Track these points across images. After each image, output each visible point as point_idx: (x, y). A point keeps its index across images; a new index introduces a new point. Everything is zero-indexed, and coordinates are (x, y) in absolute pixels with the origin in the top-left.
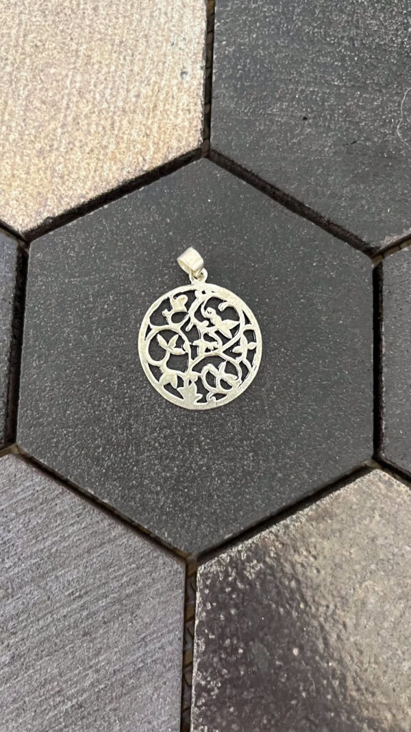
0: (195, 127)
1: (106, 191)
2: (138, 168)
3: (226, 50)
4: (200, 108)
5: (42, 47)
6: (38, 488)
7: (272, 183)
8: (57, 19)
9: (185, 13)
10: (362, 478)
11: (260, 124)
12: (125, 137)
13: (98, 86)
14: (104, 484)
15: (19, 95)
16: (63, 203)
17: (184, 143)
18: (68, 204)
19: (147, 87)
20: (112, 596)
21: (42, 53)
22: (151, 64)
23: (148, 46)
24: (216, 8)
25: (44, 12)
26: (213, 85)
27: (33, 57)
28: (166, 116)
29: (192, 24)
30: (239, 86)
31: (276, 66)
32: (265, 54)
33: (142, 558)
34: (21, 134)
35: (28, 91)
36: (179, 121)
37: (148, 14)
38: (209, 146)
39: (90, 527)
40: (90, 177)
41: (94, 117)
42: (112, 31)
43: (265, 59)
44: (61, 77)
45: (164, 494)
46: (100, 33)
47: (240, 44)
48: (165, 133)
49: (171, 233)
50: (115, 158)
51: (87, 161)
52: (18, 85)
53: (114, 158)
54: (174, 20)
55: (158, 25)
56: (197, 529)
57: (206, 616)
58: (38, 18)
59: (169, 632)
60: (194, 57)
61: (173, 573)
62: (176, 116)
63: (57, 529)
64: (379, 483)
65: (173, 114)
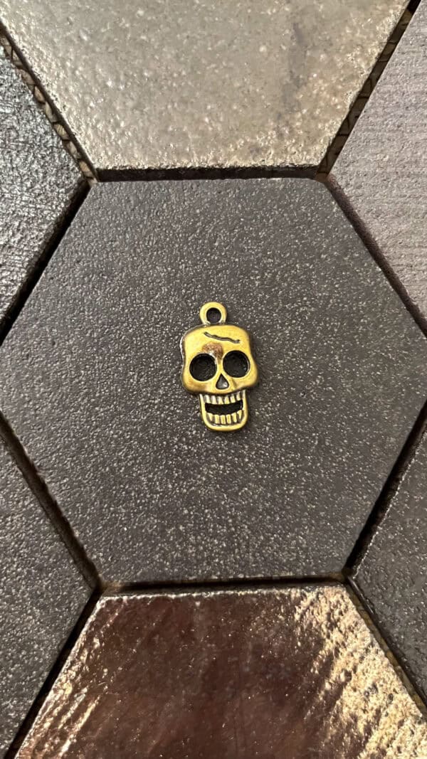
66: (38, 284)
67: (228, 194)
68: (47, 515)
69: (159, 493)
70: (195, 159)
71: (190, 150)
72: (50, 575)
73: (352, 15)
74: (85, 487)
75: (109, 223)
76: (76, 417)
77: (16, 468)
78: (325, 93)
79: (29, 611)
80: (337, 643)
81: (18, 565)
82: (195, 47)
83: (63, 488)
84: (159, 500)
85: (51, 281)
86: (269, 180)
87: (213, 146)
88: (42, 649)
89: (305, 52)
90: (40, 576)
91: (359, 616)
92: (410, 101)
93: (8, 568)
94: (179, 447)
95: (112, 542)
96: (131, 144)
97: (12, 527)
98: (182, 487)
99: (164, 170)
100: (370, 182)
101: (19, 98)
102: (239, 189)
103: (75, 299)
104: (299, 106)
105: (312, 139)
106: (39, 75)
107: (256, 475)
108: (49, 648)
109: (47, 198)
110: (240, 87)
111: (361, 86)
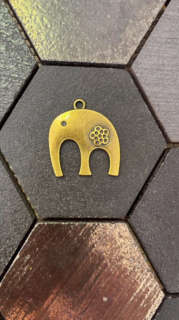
10: (50, 60)
18: (103, 225)
64: (45, 54)
66: (18, 103)
67: (92, 73)
68: (18, 191)
69: (60, 185)
70: (80, 58)
71: (78, 55)
72: (18, 213)
73: (143, 5)
74: (33, 182)
75: (46, 82)
76: (30, 155)
77: (7, 173)
78: (131, 36)
79: (10, 226)
80: (122, 243)
81: (7, 209)
82: (82, 13)
83: (25, 182)
84: (60, 188)
85: (23, 103)
86: (107, 69)
87: (87, 54)
88: (14, 240)
89: (125, 19)
90: (15, 214)
91: (130, 233)
92: (163, 41)
93: (3, 210)
94: (69, 169)
95: (42, 202)
96: (55, 51)
97: (5, 195)
98: (69, 183)
99: (68, 62)
100: (145, 72)
101: (13, 29)
102: (96, 72)
103: (32, 110)
104: (121, 40)
105: (125, 54)
106: (21, 20)
107: (96, 181)
108: (17, 240)
109: (22, 70)
110: (99, 31)
111: (145, 34)
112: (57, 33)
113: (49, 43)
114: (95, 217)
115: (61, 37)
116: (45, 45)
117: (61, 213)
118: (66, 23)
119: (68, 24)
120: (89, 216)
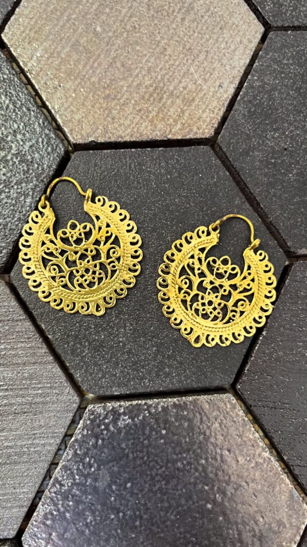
0: (213, 124)
1: (138, 140)
2: (165, 135)
3: (254, 83)
4: (221, 113)
5: (138, 30)
6: (11, 310)
7: (246, 182)
8: (156, 15)
9: (239, 47)
10: (218, 395)
11: (255, 141)
12: (166, 110)
13: (163, 70)
14: (53, 326)
15: (110, 54)
16: (107, 135)
17: (201, 131)
18: (110, 138)
19: (193, 85)
20: (27, 398)
21: (136, 33)
22: (202, 71)
23: (205, 59)
24: (260, 53)
25: (149, 7)
26: (236, 102)
27: (130, 33)
28: (197, 109)
29: (240, 57)
30: (252, 110)
31: (282, 107)
32: (278, 97)
33: (56, 383)
34: (100, 80)
35: (117, 54)
36: (204, 115)
37: (215, 38)
38: (217, 140)
39: (33, 348)
40: (132, 126)
41: (151, 89)
42: (187, 39)
43: (278, 100)
44: (141, 54)
45: (89, 349)
46: (179, 36)
47: (265, 83)
48: (192, 119)
49: (166, 185)
50: (153, 122)
51: (134, 115)
52: (112, 48)
53: (151, 121)
54: (230, 49)
55: (218, 48)
56: (99, 380)
57: (81, 438)
58: (144, 9)
59: (53, 437)
60: (232, 79)
61: (72, 401)
62: (204, 112)
63: (11, 341)
64: (227, 403)
65: (202, 109)
112: (212, 443)
113: (223, 424)
114: (122, 150)
115: (204, 438)
116: (228, 419)
117: (177, 154)
118: (198, 463)
119: (195, 460)
120: (132, 152)
